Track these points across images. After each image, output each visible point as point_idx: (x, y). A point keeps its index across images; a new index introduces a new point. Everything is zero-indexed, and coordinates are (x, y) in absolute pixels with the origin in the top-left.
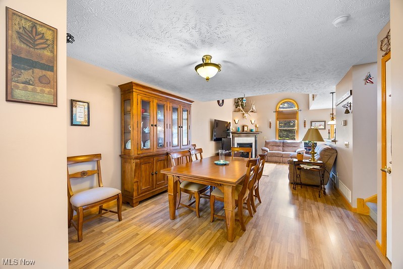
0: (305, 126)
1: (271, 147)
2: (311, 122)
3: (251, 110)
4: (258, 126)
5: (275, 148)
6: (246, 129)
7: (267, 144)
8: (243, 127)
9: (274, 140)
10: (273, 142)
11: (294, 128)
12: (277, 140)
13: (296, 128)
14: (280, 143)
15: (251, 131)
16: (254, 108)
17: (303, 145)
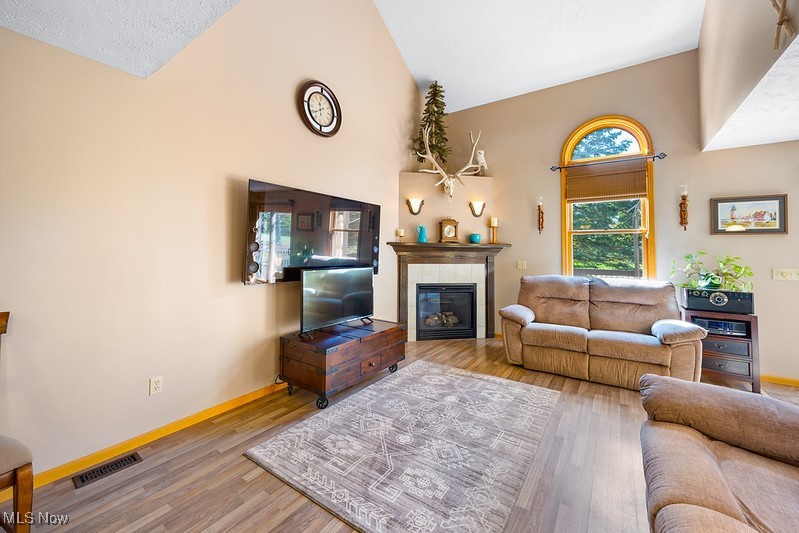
0: (683, 221)
1: (541, 306)
2: (714, 203)
3: (470, 165)
4: (495, 223)
5: (560, 309)
6: (449, 232)
7: (526, 292)
8: (440, 225)
9: (557, 276)
10: (552, 283)
11: (637, 231)
12: (569, 277)
13: (643, 228)
14: (580, 286)
15: (471, 239)
16: (482, 159)
17: (680, 300)
